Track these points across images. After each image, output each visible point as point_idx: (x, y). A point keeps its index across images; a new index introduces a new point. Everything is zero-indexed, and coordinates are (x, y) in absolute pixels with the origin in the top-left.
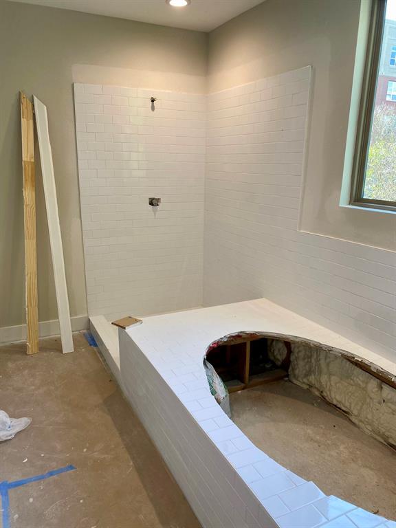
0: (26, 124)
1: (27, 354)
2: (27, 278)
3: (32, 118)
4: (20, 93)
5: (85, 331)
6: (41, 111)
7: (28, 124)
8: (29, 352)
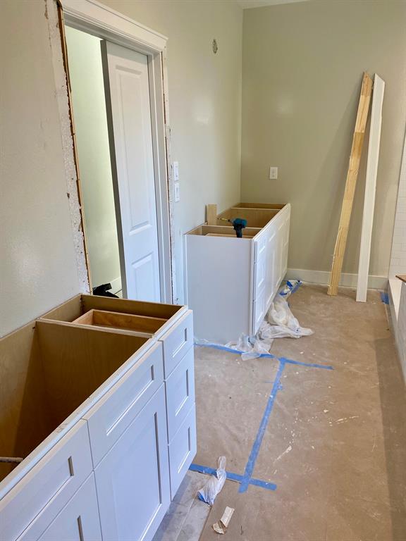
0: (364, 100)
1: (326, 294)
2: (339, 232)
3: (370, 94)
4: (364, 73)
5: (383, 291)
6: (380, 86)
7: (365, 100)
8: (329, 293)
